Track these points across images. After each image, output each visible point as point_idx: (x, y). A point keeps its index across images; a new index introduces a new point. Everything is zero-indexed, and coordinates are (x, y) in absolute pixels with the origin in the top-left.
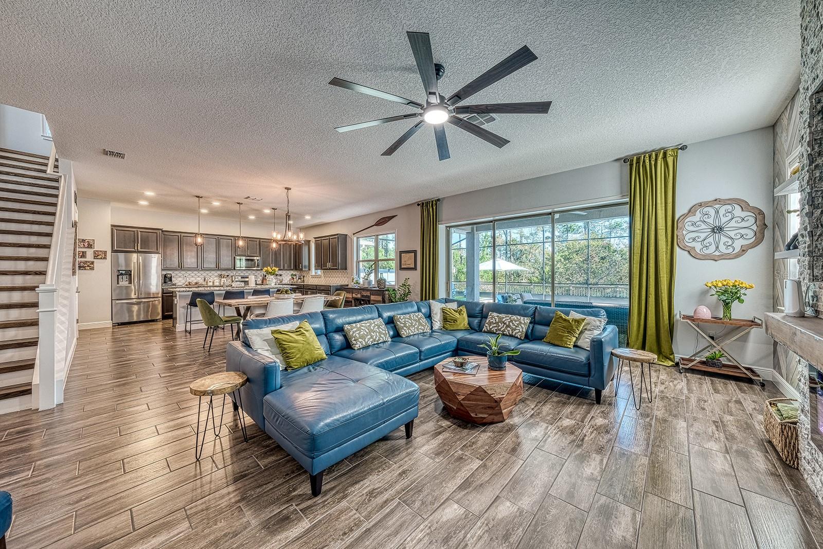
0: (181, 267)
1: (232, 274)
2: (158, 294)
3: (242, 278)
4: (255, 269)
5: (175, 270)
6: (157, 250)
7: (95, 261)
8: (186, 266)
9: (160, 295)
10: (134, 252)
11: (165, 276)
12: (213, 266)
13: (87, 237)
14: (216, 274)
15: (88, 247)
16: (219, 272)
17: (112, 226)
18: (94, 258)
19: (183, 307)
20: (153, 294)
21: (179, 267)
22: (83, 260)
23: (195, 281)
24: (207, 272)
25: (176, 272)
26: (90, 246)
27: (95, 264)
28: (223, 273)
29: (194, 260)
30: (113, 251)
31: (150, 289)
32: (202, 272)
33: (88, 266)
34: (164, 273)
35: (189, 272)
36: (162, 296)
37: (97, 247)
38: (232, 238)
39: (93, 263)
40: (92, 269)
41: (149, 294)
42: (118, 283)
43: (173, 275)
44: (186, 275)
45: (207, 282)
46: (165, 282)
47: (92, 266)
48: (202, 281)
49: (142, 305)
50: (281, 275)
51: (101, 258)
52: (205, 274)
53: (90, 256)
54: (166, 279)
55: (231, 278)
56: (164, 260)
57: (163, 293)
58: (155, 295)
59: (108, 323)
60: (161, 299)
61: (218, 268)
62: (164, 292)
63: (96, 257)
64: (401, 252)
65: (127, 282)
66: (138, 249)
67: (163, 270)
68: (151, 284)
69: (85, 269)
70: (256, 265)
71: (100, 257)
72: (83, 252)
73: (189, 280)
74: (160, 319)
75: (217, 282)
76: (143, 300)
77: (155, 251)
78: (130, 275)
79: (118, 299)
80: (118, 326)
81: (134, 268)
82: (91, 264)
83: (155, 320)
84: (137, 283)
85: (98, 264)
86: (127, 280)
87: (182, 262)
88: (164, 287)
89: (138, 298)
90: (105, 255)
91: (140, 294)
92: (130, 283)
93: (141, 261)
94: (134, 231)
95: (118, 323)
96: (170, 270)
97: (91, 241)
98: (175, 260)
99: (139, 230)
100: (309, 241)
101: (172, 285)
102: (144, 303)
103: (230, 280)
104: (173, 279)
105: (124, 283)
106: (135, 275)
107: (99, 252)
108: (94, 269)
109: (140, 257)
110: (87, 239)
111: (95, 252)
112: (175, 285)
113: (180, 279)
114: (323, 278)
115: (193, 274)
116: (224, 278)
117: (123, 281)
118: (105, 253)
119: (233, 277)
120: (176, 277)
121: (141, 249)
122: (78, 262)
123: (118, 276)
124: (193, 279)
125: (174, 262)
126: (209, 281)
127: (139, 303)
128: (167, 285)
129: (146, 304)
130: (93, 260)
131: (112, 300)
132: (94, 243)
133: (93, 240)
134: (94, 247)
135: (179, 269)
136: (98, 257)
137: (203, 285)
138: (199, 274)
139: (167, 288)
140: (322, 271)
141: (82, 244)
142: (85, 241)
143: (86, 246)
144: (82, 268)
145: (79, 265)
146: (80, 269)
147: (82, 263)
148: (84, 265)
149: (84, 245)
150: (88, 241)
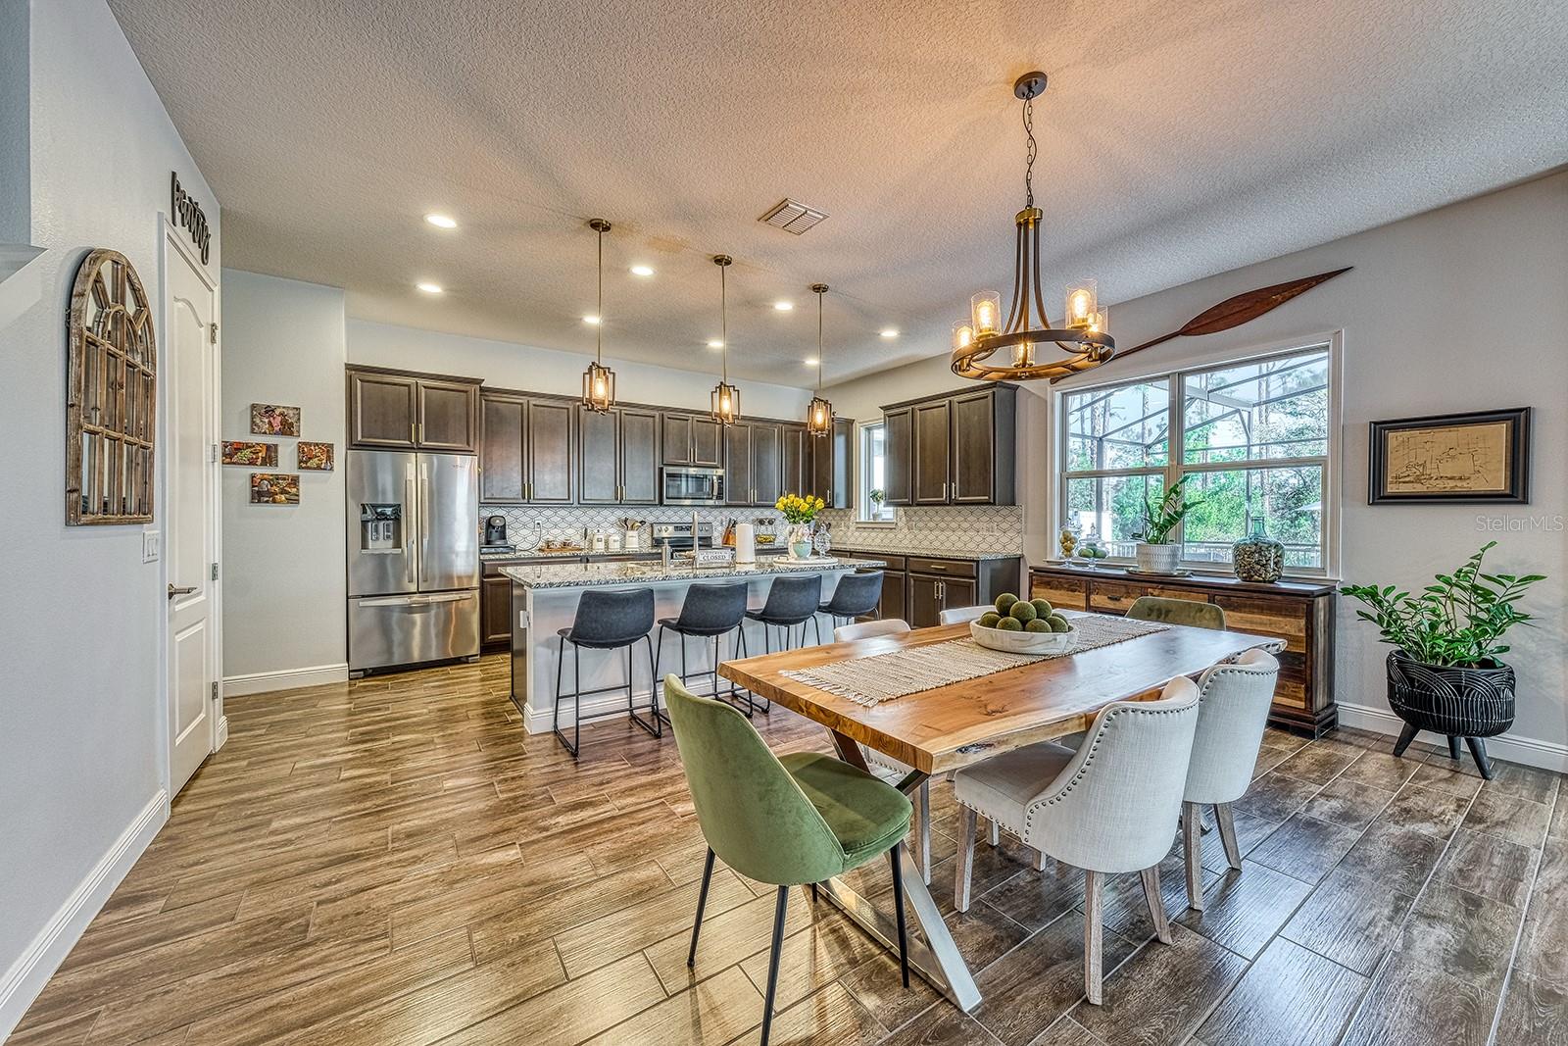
0: (528, 497)
1: (651, 519)
2: (471, 577)
4: (711, 502)
5: (514, 504)
6: (468, 444)
7: (303, 475)
8: (540, 494)
9: (476, 583)
10: (411, 449)
11: (489, 524)
12: (607, 494)
13: (280, 401)
14: (613, 519)
15: (282, 432)
16: (620, 513)
17: (349, 367)
18: (300, 468)
19: (548, 644)
20: (459, 578)
21: (524, 498)
22: (268, 471)
23: (562, 538)
24: (592, 512)
25: (516, 512)
26: (288, 429)
27: (301, 485)
28: (631, 514)
29: (561, 477)
30: (353, 445)
31: (451, 564)
32: (577, 513)
33: (283, 492)
34: (487, 513)
35: (548, 513)
36: (482, 583)
37: (307, 432)
38: (657, 414)
39: (295, 481)
40: (294, 500)
41: (449, 578)
42: (364, 546)
43: (508, 519)
44: (540, 520)
45: (591, 542)
46: (488, 542)
47: (294, 490)
48: (578, 537)
49: (433, 612)
50: (771, 522)
51: (318, 468)
52: (585, 519)
53: (287, 464)
54: (492, 533)
55: (649, 530)
56: (485, 476)
57: (483, 575)
58: (465, 581)
59: (336, 671)
60: (477, 593)
61: (619, 502)
62: (487, 572)
63: (304, 463)
64: (1381, 430)
65: (390, 543)
66: (417, 440)
67: (482, 505)
68: (453, 551)
69: (274, 501)
70: (715, 493)
71: (314, 462)
72: (268, 447)
73: (548, 536)
74: (476, 655)
75: (614, 541)
76: (433, 598)
77: (464, 446)
78: (397, 520)
79: (363, 596)
80: (363, 678)
81: (408, 497)
82: (289, 484)
83: (464, 659)
84: (415, 546)
85: (311, 484)
86: (388, 537)
87: (531, 482)
88: (487, 557)
89: (420, 593)
90: (329, 458)
91: (425, 581)
92: (398, 544)
93: (425, 477)
94: (408, 386)
95: (364, 670)
96: (500, 505)
97: (291, 413)
98: (515, 475)
99: (421, 382)
100: (851, 422)
101: (505, 550)
102: (439, 608)
103: (646, 536)
104: (508, 532)
105: (381, 545)
106: (411, 522)
107: (312, 448)
108: (298, 500)
109: (425, 466)
110: (279, 407)
111: (301, 446)
112: (514, 549)
113: (524, 532)
114: (906, 530)
115: (556, 519)
116: (632, 528)
117: (377, 539)
118: (328, 449)
119: (656, 528)
120: (516, 525)
121: (426, 441)
122: (253, 477)
123: (364, 523)
124: (556, 531)
125: (510, 482)
126: (596, 537)
127: (425, 608)
128: (493, 550)
129: (442, 609)
130: (296, 473)
131: (348, 598)
132: (299, 419)
133: (297, 409)
134: (298, 432)
135: (522, 501)
136: (308, 464)
137: (581, 550)
138: (570, 519)
139: (493, 560)
140: (901, 510)
141: (267, 420)
142: (273, 411)
143: (277, 429)
144: (266, 499)
145: (256, 489)
146: (259, 502)
147: (266, 482)
148: (269, 487)
149: (270, 423)
150: (281, 414)
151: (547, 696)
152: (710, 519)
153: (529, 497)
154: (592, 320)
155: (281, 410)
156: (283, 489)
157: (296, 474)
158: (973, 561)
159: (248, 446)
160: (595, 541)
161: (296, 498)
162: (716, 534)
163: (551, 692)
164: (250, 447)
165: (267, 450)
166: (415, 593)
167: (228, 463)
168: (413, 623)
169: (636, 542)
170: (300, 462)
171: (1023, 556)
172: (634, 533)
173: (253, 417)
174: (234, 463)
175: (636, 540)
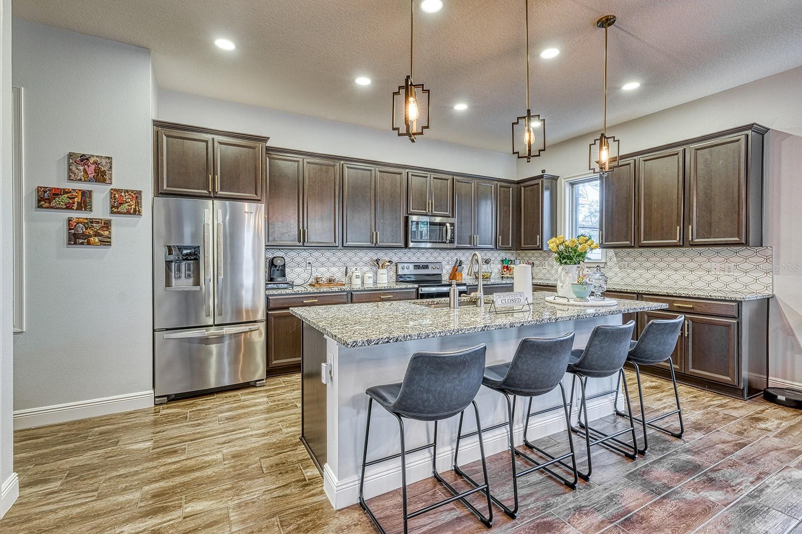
0: (302, 241)
1: (397, 259)
2: (258, 311)
3: (417, 267)
4: (444, 246)
5: (291, 247)
6: (256, 193)
7: (115, 219)
8: (312, 238)
9: (261, 315)
10: (209, 197)
11: (272, 264)
12: (365, 239)
13: (95, 151)
14: (366, 259)
16: (373, 255)
17: (157, 124)
18: (112, 212)
19: (353, 403)
20: (247, 311)
21: (299, 241)
22: (83, 215)
23: (328, 275)
24: (352, 253)
25: (292, 254)
26: (101, 176)
27: (113, 229)
28: (381, 255)
30: (159, 193)
31: (240, 298)
32: (342, 253)
33: (97, 234)
34: (270, 256)
35: (317, 254)
36: (267, 316)
37: (119, 180)
38: (403, 172)
39: (107, 225)
40: (106, 242)
41: (238, 311)
42: (168, 284)
43: (287, 259)
44: (311, 259)
46: (271, 280)
47: (106, 233)
48: (339, 275)
49: (226, 342)
51: (128, 212)
52: (345, 259)
53: (100, 209)
54: (275, 271)
55: (394, 268)
56: (270, 221)
57: (268, 308)
58: (253, 314)
59: (145, 397)
60: (263, 325)
61: (374, 245)
62: (272, 305)
63: (115, 208)
65: (191, 281)
66: (214, 190)
67: (268, 247)
68: (242, 285)
69: (89, 243)
70: (448, 238)
71: (125, 207)
72: (84, 193)
73: (317, 274)
74: (263, 380)
75: (369, 278)
76: (227, 330)
77: (253, 196)
78: (197, 260)
79: (167, 329)
80: (166, 403)
81: (206, 240)
82: (102, 227)
83: (253, 384)
84: (211, 284)
85: (121, 227)
86: (189, 276)
87: (305, 228)
88: (271, 292)
89: (216, 325)
90: (138, 203)
91: (220, 314)
92: (197, 283)
93: (220, 221)
94: (207, 142)
95: (167, 396)
96: (280, 247)
97: (104, 163)
98: (292, 222)
99: (218, 138)
100: (555, 179)
101: (285, 286)
102: (231, 339)
103: (392, 273)
104: (287, 270)
105: (183, 283)
106: (208, 262)
107: (123, 194)
108: (110, 242)
109: (220, 211)
110: (93, 156)
111: (113, 192)
112: (292, 285)
113: (298, 270)
114: (617, 269)
115: (323, 259)
116: (383, 266)
117: (180, 277)
118: (137, 195)
119: (400, 266)
120: (292, 264)
121: (221, 191)
122: (70, 220)
123: (168, 263)
124: (323, 269)
125: (288, 226)
126: (355, 274)
127: (220, 339)
128: (275, 286)
129: (233, 340)
130: (108, 217)
131: (154, 331)
132: (111, 168)
133: (109, 158)
134: (111, 179)
135: (298, 244)
136: (119, 210)
137: (344, 285)
138: (334, 259)
139: (276, 295)
140: (611, 252)
141: (82, 168)
142: (87, 159)
143: (91, 176)
144: (81, 241)
145: (73, 231)
146: (75, 243)
147: (81, 225)
148: (84, 230)
149: (85, 170)
150: (95, 163)
151: (353, 461)
152: (440, 259)
153: (304, 241)
154: (363, 81)
155: (95, 159)
156: (96, 232)
157: (110, 218)
158: (735, 301)
159: (65, 192)
160: (354, 277)
161: (109, 240)
162: (445, 271)
163: (356, 456)
164: (67, 193)
165: (82, 195)
166: (212, 326)
167: (48, 208)
168: (209, 353)
169: (385, 279)
170: (112, 207)
171: (773, 296)
172: (384, 271)
173: (69, 165)
174: (52, 208)
175: (385, 276)
